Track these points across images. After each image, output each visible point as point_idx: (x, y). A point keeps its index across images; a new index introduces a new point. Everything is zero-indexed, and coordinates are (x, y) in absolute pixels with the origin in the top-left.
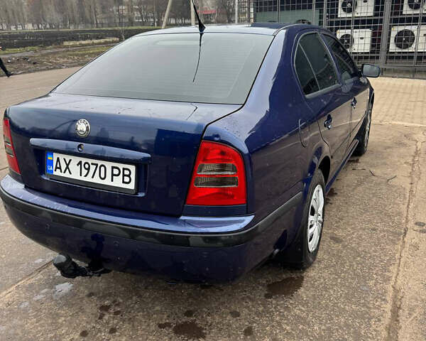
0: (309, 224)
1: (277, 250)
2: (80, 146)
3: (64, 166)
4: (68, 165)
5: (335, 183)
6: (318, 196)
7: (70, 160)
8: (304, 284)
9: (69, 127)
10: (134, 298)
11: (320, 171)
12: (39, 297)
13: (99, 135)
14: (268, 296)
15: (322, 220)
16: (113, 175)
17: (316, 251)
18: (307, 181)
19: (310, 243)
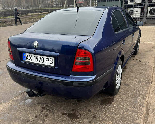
0: (116, 79)
1: (105, 88)
2: (35, 51)
3: (29, 58)
4: (30, 57)
5: (126, 64)
6: (120, 69)
7: (31, 56)
8: (115, 100)
9: (31, 44)
10: (54, 105)
11: (120, 60)
12: (20, 104)
13: (42, 47)
14: (101, 104)
15: (121, 77)
16: (46, 61)
17: (119, 89)
18: (116, 63)
19: (117, 86)
